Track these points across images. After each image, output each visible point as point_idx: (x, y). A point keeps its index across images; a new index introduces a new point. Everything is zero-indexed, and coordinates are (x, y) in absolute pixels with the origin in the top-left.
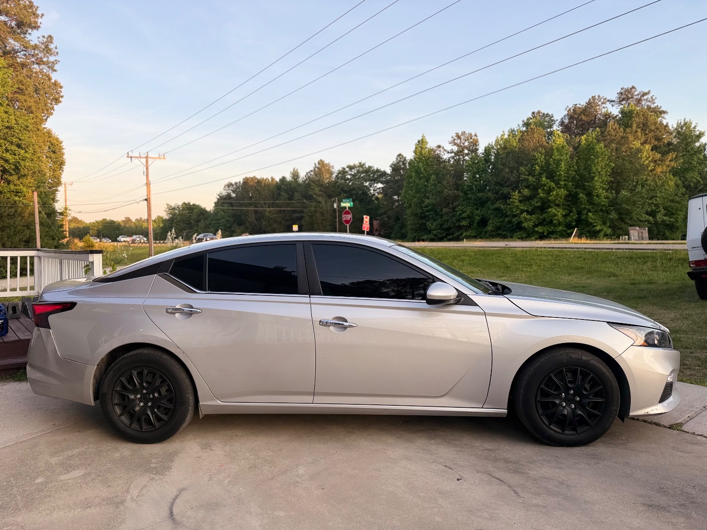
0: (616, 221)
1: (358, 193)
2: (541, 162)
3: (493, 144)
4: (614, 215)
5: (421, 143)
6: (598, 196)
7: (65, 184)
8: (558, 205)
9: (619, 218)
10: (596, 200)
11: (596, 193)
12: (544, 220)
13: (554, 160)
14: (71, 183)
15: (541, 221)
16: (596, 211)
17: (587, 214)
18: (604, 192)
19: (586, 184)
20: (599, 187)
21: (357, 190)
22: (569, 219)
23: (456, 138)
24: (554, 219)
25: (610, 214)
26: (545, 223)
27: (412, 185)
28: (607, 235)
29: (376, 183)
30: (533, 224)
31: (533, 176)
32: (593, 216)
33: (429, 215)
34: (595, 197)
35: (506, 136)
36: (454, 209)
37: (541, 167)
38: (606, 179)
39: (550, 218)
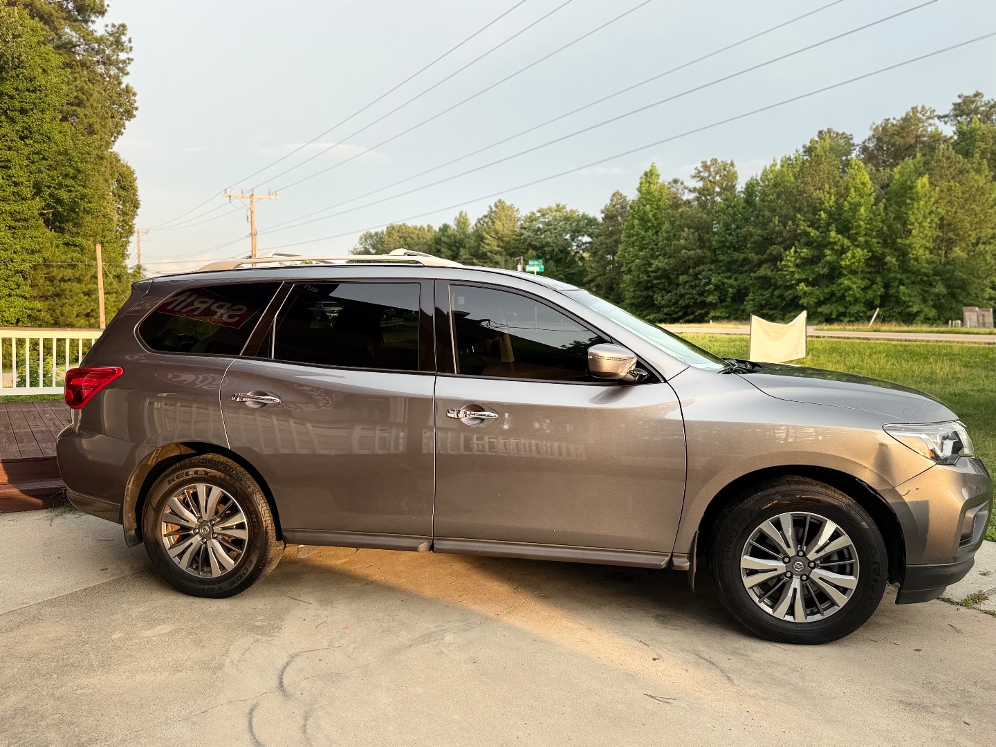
0: (944, 296)
1: (554, 250)
2: (831, 207)
3: (759, 178)
4: (940, 288)
5: (649, 176)
6: (916, 259)
7: (138, 233)
8: (854, 273)
9: (948, 293)
10: (913, 265)
11: (913, 254)
12: (832, 294)
13: (850, 204)
14: (146, 231)
15: (827, 297)
16: (913, 283)
17: (898, 287)
18: (927, 252)
19: (899, 241)
20: (919, 246)
21: (552, 246)
22: (870, 294)
23: (702, 169)
24: (846, 294)
25: (935, 287)
26: (834, 300)
27: (635, 238)
28: (929, 319)
29: (581, 235)
30: (816, 301)
31: (817, 229)
32: (907, 291)
33: (659, 284)
34: (912, 261)
35: (778, 166)
36: (696, 276)
37: (830, 214)
38: (930, 234)
39: (841, 291)
